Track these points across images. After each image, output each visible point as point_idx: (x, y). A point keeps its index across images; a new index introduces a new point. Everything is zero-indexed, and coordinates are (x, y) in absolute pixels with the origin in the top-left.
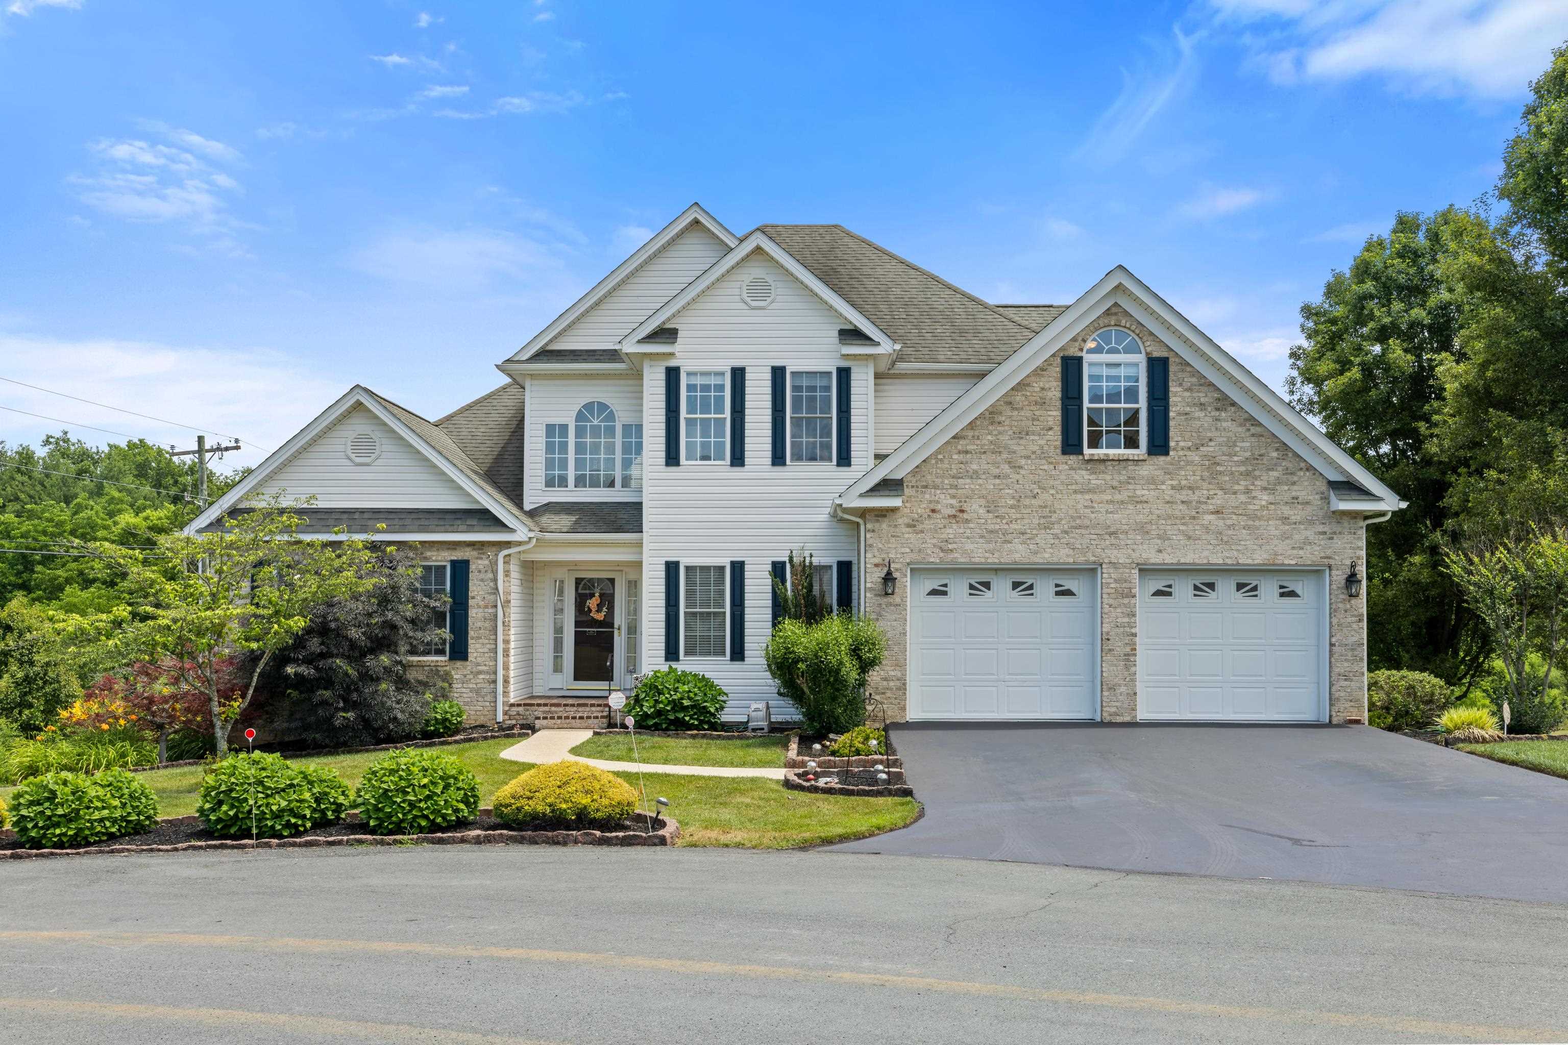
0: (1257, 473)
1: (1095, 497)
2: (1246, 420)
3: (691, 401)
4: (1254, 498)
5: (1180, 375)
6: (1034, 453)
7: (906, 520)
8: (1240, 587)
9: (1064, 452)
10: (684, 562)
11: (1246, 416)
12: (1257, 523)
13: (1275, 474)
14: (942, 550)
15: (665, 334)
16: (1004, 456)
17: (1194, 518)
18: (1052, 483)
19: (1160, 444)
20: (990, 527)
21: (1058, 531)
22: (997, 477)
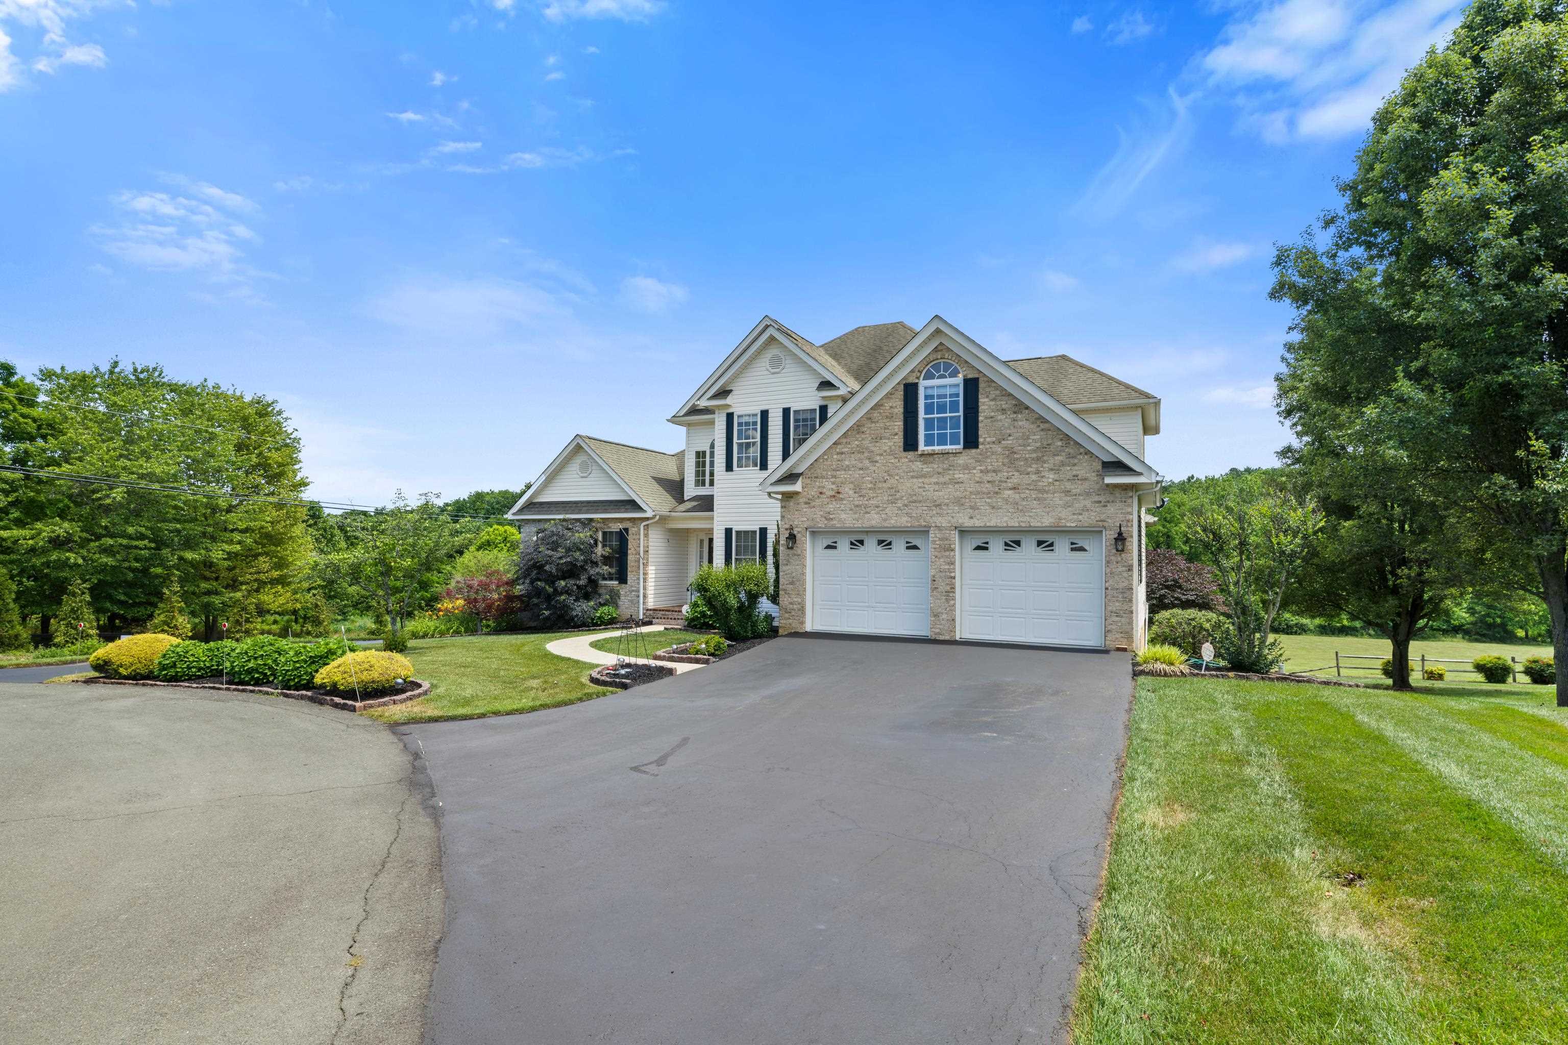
0: (1045, 458)
1: (926, 480)
2: (1036, 419)
3: (740, 431)
4: (1043, 477)
5: (988, 390)
6: (885, 451)
7: (805, 500)
8: (1040, 543)
9: (905, 450)
10: (736, 528)
11: (1037, 416)
12: (1045, 496)
13: (1060, 458)
14: (828, 519)
15: (724, 393)
16: (866, 454)
17: (997, 493)
18: (897, 471)
19: (971, 441)
20: (856, 503)
21: (900, 505)
22: (861, 469)
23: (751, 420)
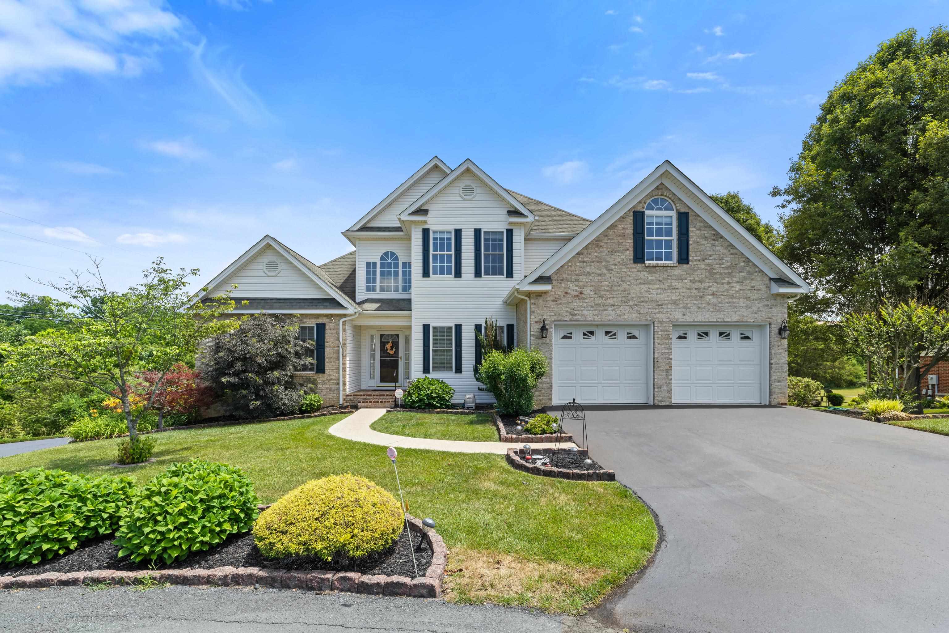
0: (734, 274)
1: (650, 286)
2: (728, 246)
4: (732, 287)
5: (694, 222)
6: (619, 262)
7: (552, 298)
8: (721, 334)
9: (635, 262)
10: (433, 324)
11: (728, 243)
12: (734, 300)
13: (743, 274)
14: (571, 314)
15: (422, 211)
16: (603, 264)
17: (702, 297)
18: (628, 278)
19: (684, 258)
20: (596, 302)
21: (630, 304)
22: (599, 275)
23: (446, 236)
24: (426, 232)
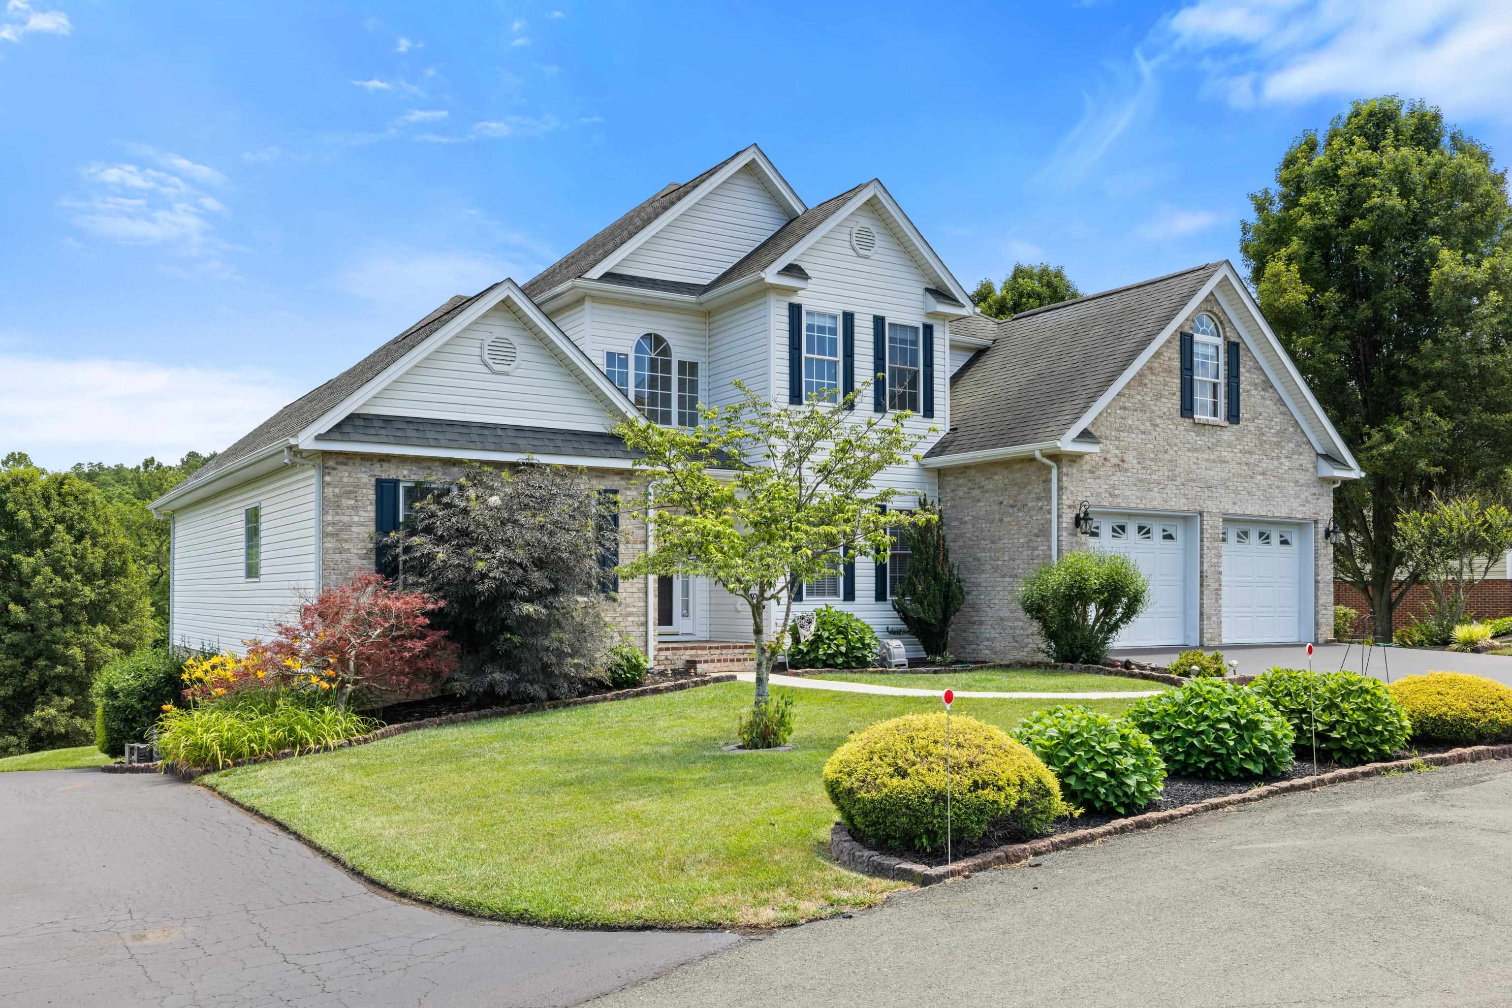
0: (1283, 444)
1: (1199, 455)
2: (1277, 400)
4: (1281, 464)
5: (1245, 359)
6: (1165, 414)
7: (1088, 467)
8: (1261, 535)
9: (1182, 416)
12: (1283, 484)
13: (1292, 445)
14: (1111, 495)
16: (1148, 415)
17: (1252, 477)
18: (1175, 441)
19: (1234, 416)
20: (1140, 476)
21: (1178, 483)
22: (1143, 433)
23: (828, 323)
24: (795, 311)
